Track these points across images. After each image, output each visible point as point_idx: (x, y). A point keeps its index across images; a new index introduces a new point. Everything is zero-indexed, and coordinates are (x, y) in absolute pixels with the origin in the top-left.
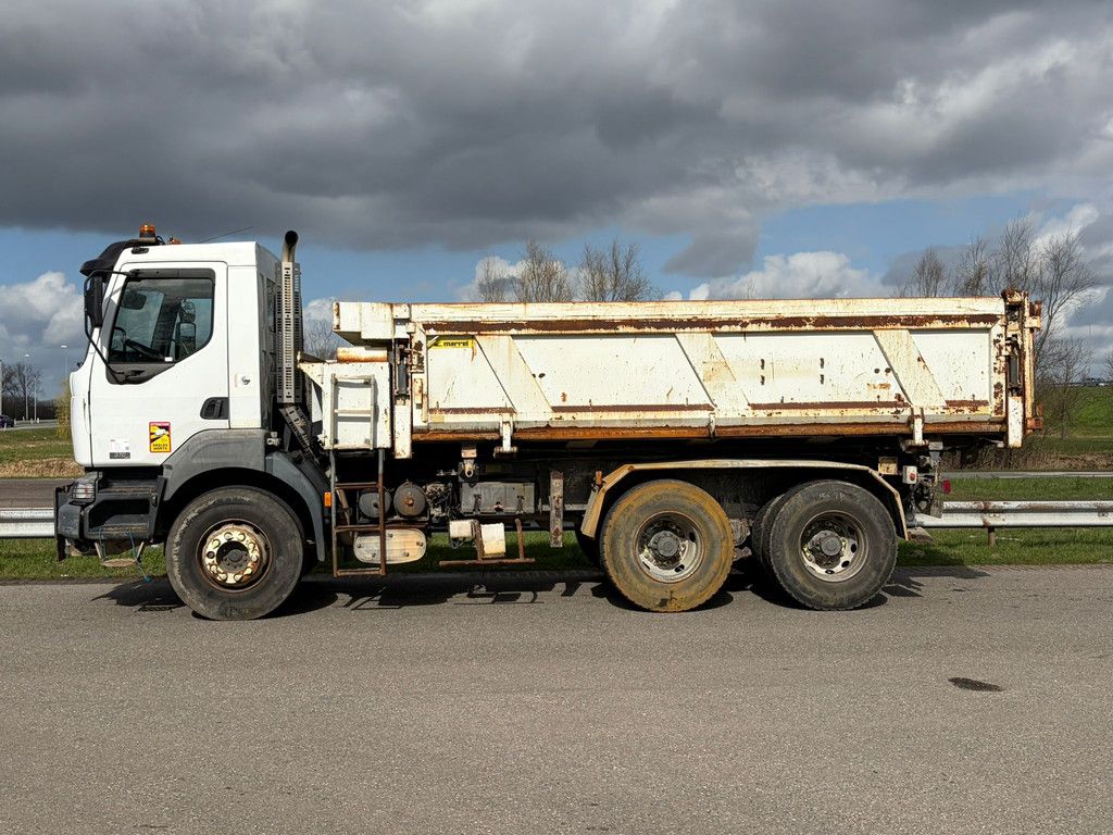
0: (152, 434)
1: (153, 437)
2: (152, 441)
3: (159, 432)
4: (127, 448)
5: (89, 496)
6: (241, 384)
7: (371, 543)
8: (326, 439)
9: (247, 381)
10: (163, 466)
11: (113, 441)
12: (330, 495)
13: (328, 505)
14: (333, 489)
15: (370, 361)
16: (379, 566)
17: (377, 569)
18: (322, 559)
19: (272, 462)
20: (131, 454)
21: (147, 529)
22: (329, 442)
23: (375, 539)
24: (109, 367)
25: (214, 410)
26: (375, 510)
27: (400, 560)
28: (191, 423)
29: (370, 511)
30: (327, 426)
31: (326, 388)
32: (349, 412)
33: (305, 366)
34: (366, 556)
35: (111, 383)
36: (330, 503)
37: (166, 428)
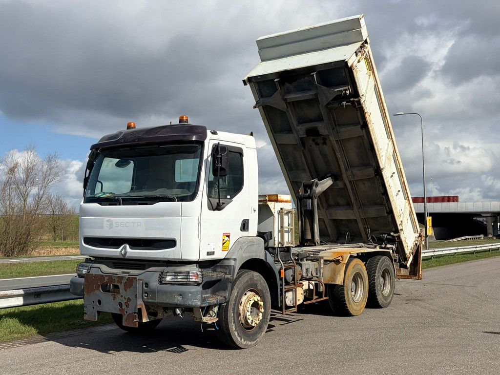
0: (224, 240)
1: (224, 242)
2: (223, 244)
3: (226, 238)
4: (214, 249)
5: (199, 280)
6: (253, 211)
7: (289, 295)
8: (276, 241)
9: (255, 210)
10: (224, 259)
11: (209, 244)
12: (283, 271)
13: (282, 276)
14: (284, 268)
15: (286, 202)
16: (294, 307)
17: (294, 308)
18: (280, 306)
19: (266, 254)
20: (215, 253)
21: (225, 297)
22: (276, 243)
23: (291, 293)
24: (209, 200)
25: (245, 226)
26: (291, 278)
27: (299, 303)
28: (237, 234)
29: (290, 279)
30: (276, 236)
31: (276, 215)
32: (286, 227)
33: (269, 203)
34: (289, 302)
35: (210, 209)
36: (283, 276)
37: (228, 236)
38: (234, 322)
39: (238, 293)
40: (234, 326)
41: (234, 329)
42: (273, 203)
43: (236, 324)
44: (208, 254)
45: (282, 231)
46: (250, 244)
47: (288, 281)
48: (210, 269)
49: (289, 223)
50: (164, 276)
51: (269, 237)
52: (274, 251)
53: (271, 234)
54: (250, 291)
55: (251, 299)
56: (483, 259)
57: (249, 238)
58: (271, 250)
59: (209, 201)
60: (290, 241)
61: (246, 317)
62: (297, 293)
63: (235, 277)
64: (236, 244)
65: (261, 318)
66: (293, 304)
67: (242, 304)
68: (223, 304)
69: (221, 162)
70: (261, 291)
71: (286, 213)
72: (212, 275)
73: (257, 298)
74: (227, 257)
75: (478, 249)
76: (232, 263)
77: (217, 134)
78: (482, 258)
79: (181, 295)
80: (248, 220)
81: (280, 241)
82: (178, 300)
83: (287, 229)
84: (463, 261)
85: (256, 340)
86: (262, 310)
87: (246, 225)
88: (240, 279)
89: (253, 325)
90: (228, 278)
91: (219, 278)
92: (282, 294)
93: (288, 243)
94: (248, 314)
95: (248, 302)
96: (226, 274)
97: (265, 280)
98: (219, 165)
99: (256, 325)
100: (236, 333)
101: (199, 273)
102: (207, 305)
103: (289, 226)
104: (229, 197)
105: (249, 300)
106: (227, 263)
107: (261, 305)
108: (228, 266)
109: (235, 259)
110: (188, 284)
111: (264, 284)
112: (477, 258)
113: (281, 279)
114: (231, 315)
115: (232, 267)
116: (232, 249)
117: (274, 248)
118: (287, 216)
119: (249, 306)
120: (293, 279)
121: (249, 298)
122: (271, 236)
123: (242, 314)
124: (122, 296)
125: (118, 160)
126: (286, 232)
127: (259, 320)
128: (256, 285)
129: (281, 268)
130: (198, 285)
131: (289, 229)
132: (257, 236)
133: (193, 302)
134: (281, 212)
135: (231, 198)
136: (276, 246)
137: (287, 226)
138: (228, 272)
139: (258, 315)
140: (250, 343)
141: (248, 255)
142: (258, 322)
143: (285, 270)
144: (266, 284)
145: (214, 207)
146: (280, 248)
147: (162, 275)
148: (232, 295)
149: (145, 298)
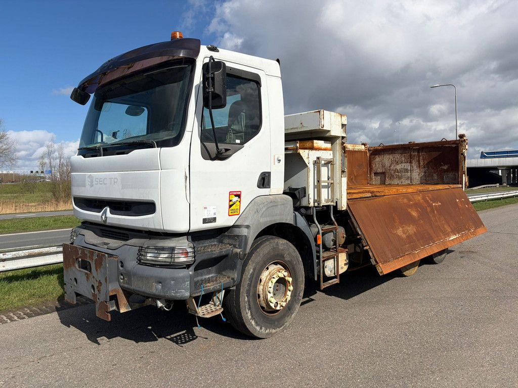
0: (230, 201)
1: (231, 203)
2: (230, 206)
3: (235, 199)
4: (215, 214)
5: (190, 259)
6: (276, 161)
7: (330, 264)
8: (311, 200)
9: (280, 160)
10: (234, 226)
11: (205, 208)
12: (320, 236)
13: (318, 243)
14: (321, 232)
15: (325, 149)
16: (335, 277)
17: (335, 280)
18: (316, 279)
19: (295, 217)
20: (217, 219)
21: (233, 279)
22: (312, 201)
23: (331, 261)
24: (204, 145)
25: (264, 180)
26: (332, 243)
27: (341, 271)
28: (251, 191)
29: (330, 244)
30: (311, 191)
31: (311, 166)
32: (324, 182)
33: (301, 152)
34: (328, 273)
35: (205, 158)
36: (320, 242)
37: (239, 196)
38: (250, 309)
39: (254, 270)
40: (249, 314)
41: (250, 317)
42: (307, 151)
43: (253, 310)
44: (205, 221)
45: (318, 187)
46: (271, 205)
47: (328, 247)
48: (215, 240)
49: (328, 176)
50: (143, 253)
51: (302, 195)
52: (309, 211)
53: (304, 191)
54: (274, 263)
55: (275, 276)
56: (512, 205)
57: (271, 197)
58: (303, 211)
59: (203, 147)
60: (330, 198)
61: (267, 300)
62: (340, 260)
63: (248, 250)
64: (250, 205)
65: (289, 298)
66: (335, 274)
67: (262, 283)
68: (230, 287)
69: (213, 85)
70: (290, 262)
71: (325, 164)
72: (212, 251)
73: (283, 274)
74: (236, 224)
75: (504, 196)
76: (244, 232)
77: (218, 51)
78: (510, 203)
79: (160, 283)
80: (269, 173)
81: (316, 198)
82: (156, 289)
83: (326, 184)
84: (495, 207)
85: (283, 325)
86: (291, 288)
87: (266, 180)
88: (258, 250)
89: (278, 308)
90: (237, 253)
91: (224, 253)
92: (319, 264)
93: (327, 201)
94: (270, 296)
95: (270, 279)
96: (235, 246)
97: (295, 248)
98: (211, 90)
99: (281, 308)
100: (253, 323)
101: (189, 250)
102: (203, 293)
103: (328, 179)
104: (238, 141)
105: (271, 278)
106: (237, 231)
107: (289, 282)
108: (238, 236)
109: (248, 227)
110: (171, 265)
111: (293, 254)
112: (506, 204)
113: (318, 246)
114: (244, 299)
115: (244, 238)
116: (244, 213)
117: (307, 208)
118: (326, 168)
119: (271, 285)
120: (335, 244)
121: (272, 274)
122: (305, 193)
123: (261, 296)
124: (94, 277)
125: (128, 106)
126: (324, 187)
127: (286, 301)
128: (282, 256)
129: (318, 233)
130: (188, 266)
131: (328, 183)
132: (284, 193)
133: (177, 292)
134: (317, 162)
135: (242, 143)
136: (312, 204)
137: (327, 179)
138: (237, 243)
139: (285, 294)
140: (274, 331)
141: (268, 219)
142: (284, 304)
143: (323, 234)
144: (298, 253)
145: (213, 156)
146: (316, 207)
147: (141, 250)
148: (246, 272)
149: (122, 281)
